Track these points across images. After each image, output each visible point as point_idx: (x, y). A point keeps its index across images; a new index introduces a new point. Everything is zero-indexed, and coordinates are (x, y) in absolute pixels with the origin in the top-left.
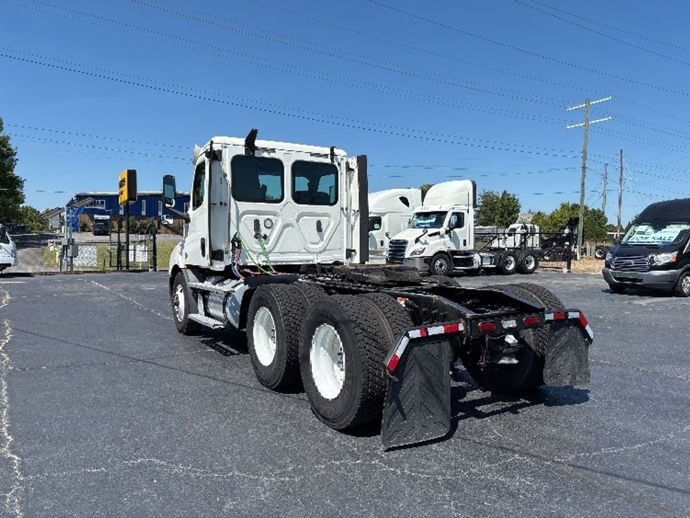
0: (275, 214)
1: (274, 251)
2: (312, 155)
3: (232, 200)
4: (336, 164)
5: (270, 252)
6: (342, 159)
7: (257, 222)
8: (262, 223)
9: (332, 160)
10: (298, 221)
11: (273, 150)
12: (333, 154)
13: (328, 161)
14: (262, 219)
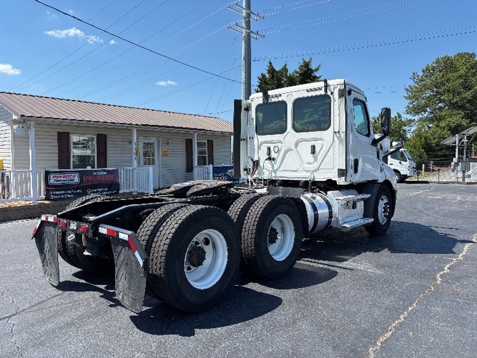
0: (280, 142)
1: (280, 169)
2: (308, 91)
3: (256, 135)
4: (329, 93)
5: (277, 170)
6: (334, 88)
7: (269, 149)
8: (272, 149)
9: (326, 91)
10: (296, 146)
11: (280, 95)
12: (326, 86)
13: (322, 92)
14: (272, 146)
